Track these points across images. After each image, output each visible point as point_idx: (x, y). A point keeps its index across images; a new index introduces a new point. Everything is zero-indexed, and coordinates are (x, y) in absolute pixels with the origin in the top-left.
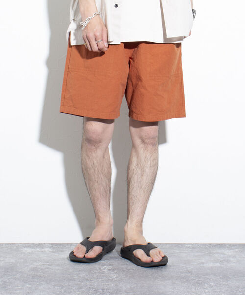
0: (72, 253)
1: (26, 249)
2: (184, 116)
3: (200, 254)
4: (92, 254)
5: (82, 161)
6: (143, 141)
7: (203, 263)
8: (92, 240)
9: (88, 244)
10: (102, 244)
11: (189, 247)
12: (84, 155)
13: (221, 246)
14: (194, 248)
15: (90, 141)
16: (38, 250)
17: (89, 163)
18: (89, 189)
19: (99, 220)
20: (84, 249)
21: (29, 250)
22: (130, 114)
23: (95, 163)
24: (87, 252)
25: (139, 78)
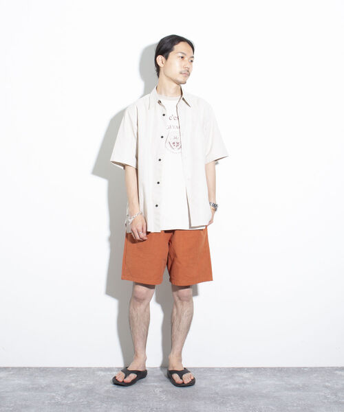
0: (115, 377)
1: (100, 372)
2: (212, 280)
3: (225, 377)
4: (129, 379)
5: (129, 311)
6: (180, 299)
7: (227, 385)
8: (130, 369)
9: (127, 372)
10: (137, 372)
11: (217, 371)
12: (132, 308)
13: (241, 369)
14: (221, 371)
15: (137, 299)
16: (109, 373)
17: (134, 314)
18: (132, 332)
19: (137, 355)
20: (124, 375)
21: (102, 373)
22: (171, 280)
23: (139, 314)
24: (125, 378)
25: (175, 255)
